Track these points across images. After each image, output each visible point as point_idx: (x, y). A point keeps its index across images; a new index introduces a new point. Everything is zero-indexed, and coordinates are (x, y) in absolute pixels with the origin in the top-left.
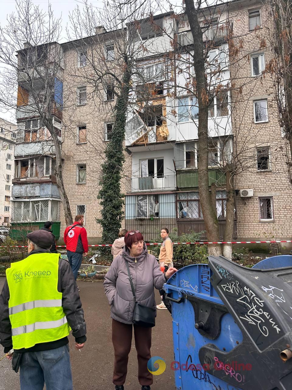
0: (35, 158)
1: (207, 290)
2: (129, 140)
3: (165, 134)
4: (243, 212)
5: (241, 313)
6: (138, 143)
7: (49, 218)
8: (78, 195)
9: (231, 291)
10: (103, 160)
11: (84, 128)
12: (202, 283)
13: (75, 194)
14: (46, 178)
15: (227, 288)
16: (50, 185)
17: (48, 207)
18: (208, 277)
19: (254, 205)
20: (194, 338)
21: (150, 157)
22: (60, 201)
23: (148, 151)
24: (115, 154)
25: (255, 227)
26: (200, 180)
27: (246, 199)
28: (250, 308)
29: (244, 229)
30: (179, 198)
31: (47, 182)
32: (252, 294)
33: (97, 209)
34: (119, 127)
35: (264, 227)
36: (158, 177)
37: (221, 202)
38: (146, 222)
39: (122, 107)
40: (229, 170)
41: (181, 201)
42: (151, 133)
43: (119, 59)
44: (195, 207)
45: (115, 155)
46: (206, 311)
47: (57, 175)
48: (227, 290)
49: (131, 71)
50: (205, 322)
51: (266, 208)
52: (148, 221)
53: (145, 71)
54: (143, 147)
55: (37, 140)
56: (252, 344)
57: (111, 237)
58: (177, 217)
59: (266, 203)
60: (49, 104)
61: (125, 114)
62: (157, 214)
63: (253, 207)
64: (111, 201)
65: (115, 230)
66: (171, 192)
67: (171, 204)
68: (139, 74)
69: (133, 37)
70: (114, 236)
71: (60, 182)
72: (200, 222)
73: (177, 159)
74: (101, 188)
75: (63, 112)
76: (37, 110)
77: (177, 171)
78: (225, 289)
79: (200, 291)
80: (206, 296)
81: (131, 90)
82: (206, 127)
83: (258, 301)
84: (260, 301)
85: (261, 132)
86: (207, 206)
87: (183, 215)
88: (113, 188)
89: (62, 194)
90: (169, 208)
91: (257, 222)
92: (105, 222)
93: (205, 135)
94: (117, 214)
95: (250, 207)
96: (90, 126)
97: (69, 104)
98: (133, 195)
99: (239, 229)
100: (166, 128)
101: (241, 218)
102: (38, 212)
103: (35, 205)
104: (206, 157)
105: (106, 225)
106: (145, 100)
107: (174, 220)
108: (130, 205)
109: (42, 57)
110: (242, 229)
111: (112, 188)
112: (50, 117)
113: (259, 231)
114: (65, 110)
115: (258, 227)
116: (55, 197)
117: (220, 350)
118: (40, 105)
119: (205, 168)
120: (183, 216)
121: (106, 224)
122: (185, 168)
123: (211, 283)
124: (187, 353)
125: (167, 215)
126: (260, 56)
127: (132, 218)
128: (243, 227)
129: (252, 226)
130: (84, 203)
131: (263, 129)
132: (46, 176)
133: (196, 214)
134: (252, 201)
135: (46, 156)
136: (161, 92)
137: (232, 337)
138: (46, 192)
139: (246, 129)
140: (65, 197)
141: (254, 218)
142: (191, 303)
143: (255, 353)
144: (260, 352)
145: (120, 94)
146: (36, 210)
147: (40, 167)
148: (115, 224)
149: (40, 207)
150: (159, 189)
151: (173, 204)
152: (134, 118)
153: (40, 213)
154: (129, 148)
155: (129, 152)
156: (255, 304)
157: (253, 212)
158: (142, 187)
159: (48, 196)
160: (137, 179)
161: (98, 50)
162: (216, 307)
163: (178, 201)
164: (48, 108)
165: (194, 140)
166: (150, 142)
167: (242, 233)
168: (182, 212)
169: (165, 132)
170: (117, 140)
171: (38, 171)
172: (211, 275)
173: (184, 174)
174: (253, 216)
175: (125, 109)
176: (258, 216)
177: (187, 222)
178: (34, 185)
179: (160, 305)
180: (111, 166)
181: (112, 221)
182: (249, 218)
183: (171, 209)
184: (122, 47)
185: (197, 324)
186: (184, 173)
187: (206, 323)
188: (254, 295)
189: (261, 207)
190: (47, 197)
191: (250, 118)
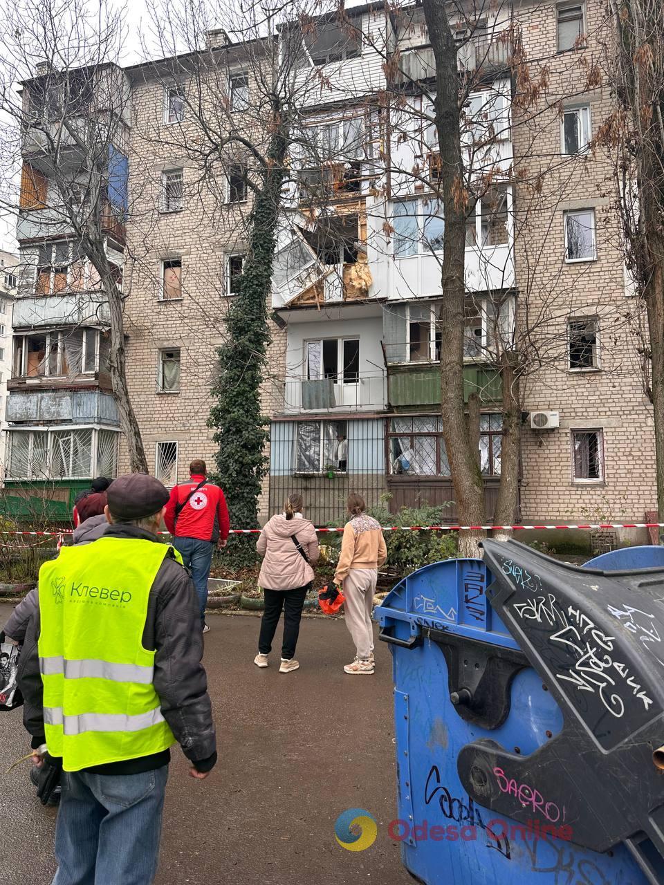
0: (62, 332)
1: (477, 618)
2: (282, 293)
3: (364, 283)
4: (536, 462)
5: (560, 667)
6: (302, 301)
7: (92, 471)
8: (160, 419)
9: (538, 617)
10: (221, 338)
11: (177, 264)
12: (467, 601)
13: (154, 416)
14: (87, 377)
15: (527, 611)
16: (96, 396)
17: (90, 445)
18: (482, 588)
19: (561, 447)
20: (446, 728)
21: (329, 334)
22: (117, 432)
23: (326, 321)
24: (249, 325)
25: (561, 497)
26: (444, 386)
27: (542, 434)
28: (582, 653)
29: (537, 501)
30: (394, 429)
31: (89, 388)
32: (586, 624)
33: (204, 452)
34: (259, 262)
35: (583, 497)
36: (345, 382)
37: (486, 439)
38: (318, 483)
39: (265, 216)
40: (509, 363)
41: (396, 437)
42: (331, 278)
43: (260, 107)
44: (428, 449)
45: (248, 327)
46: (477, 665)
47: (114, 371)
48: (528, 616)
49: (288, 135)
50: (473, 691)
51: (588, 454)
52: (322, 480)
53: (320, 136)
54: (313, 311)
55: (67, 290)
56: (585, 735)
57: (237, 514)
58: (387, 472)
59: (588, 442)
60: (95, 207)
61: (273, 235)
62: (343, 465)
63: (557, 451)
64: (239, 431)
65: (248, 500)
66: (376, 416)
67: (375, 442)
68: (305, 141)
69: (294, 57)
70: (246, 512)
71: (120, 386)
72: (440, 484)
73: (390, 340)
74: (216, 402)
75: (128, 226)
76: (68, 220)
77: (388, 368)
78: (521, 615)
79: (461, 619)
80: (475, 630)
81: (287, 178)
82: (461, 266)
83: (600, 638)
84: (605, 639)
85: (580, 283)
86: (458, 445)
87: (401, 467)
88: (244, 403)
89: (124, 415)
90: (370, 452)
91: (567, 484)
92: (225, 480)
93: (458, 283)
94: (253, 462)
95: (552, 451)
96: (189, 260)
97: (142, 207)
98: (289, 422)
99: (526, 501)
100: (366, 270)
101: (530, 476)
102: (67, 456)
103: (60, 441)
104: (459, 334)
105: (228, 486)
106: (319, 204)
107: (380, 479)
108: (282, 443)
109: (82, 95)
110: (532, 501)
111: (241, 404)
112: (98, 237)
113: (570, 506)
114: (133, 222)
115: (569, 497)
116: (108, 422)
117: (507, 752)
118: (75, 208)
119: (455, 358)
120: (401, 470)
121: (226, 484)
122: (407, 361)
123: (488, 601)
124: (429, 762)
125: (365, 468)
126: (581, 110)
127: (286, 473)
128: (535, 497)
129: (555, 493)
130: (176, 437)
131: (585, 275)
132: (87, 375)
133: (431, 465)
134: (556, 439)
135: (87, 328)
136: (356, 186)
137: (536, 723)
138: (85, 410)
139: (546, 275)
140: (133, 422)
141: (560, 476)
142: (440, 647)
143: (592, 756)
144: (604, 752)
145: (260, 187)
146: (62, 451)
147: (72, 353)
148: (247, 484)
149: (72, 445)
150: (348, 409)
151: (380, 442)
152: (293, 242)
153: (71, 459)
154: (280, 314)
155: (281, 323)
156: (594, 644)
157: (557, 463)
158: (310, 403)
159: (92, 421)
160: (299, 385)
161: (213, 84)
162: (500, 655)
163: (391, 435)
164: (95, 215)
165: (430, 297)
166: (331, 300)
167: (533, 509)
168: (400, 462)
169: (363, 277)
170: (254, 293)
171: (68, 362)
172: (489, 583)
173: (406, 374)
174: (558, 472)
175: (273, 224)
176: (569, 472)
177: (411, 484)
178: (59, 394)
179: (352, 665)
180: (240, 352)
181: (241, 477)
182: (549, 476)
183: (375, 453)
184: (269, 79)
185: (455, 694)
186: (405, 372)
187: (476, 692)
188: (592, 625)
189: (575, 451)
190: (88, 423)
191: (556, 251)
